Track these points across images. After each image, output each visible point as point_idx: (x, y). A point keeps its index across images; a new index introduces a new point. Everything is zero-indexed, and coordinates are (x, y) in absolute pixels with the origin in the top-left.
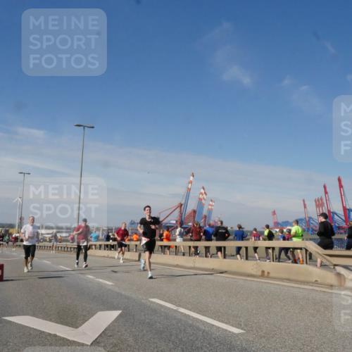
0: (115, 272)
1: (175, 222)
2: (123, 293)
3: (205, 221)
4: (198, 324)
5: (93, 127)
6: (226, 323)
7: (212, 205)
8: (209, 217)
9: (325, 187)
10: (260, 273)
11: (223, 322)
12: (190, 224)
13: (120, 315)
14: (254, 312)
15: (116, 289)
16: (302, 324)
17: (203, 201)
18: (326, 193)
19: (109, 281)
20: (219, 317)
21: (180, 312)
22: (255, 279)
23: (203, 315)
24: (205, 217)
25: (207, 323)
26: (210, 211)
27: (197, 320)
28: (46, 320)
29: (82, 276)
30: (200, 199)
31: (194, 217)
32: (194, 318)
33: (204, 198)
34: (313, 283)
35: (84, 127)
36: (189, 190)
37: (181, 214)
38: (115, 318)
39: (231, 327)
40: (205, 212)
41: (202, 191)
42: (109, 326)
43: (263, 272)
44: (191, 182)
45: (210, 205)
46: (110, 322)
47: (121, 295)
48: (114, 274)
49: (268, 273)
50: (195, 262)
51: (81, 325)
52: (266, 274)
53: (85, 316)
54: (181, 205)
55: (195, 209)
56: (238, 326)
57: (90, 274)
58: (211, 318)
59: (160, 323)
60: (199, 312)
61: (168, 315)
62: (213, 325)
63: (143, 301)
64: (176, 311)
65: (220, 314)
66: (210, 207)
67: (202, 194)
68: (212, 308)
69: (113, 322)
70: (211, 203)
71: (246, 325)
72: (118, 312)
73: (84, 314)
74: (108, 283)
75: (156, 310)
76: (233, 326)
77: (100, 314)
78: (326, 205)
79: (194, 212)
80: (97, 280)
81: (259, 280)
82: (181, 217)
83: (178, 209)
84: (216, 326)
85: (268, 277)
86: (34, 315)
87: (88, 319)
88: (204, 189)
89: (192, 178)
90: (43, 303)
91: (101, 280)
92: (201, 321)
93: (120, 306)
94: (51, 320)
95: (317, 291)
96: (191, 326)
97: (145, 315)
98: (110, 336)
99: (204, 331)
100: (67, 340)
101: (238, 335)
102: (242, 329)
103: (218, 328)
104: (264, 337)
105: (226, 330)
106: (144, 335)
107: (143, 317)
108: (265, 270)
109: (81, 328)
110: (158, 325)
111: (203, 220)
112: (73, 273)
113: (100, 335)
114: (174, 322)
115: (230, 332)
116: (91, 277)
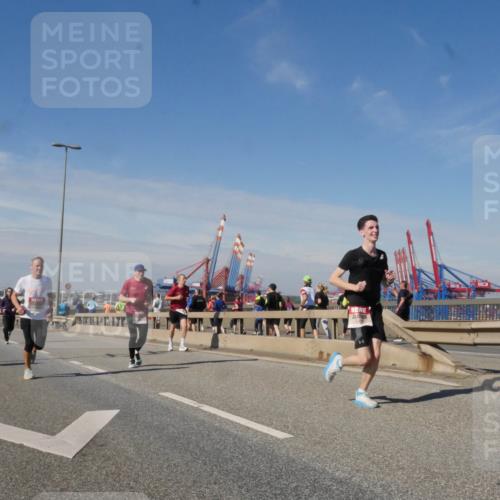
0: (112, 356)
1: (198, 285)
2: (122, 385)
3: (242, 283)
4: (227, 427)
5: (79, 148)
6: (268, 425)
7: (251, 261)
8: (248, 278)
9: (408, 235)
10: (317, 355)
11: (263, 423)
12: (221, 288)
13: (117, 416)
14: (307, 409)
15: (113, 380)
16: (373, 424)
17: (239, 255)
18: (410, 242)
19: (102, 368)
20: (258, 416)
21: (203, 411)
22: (310, 364)
23: (235, 414)
24: (242, 277)
25: (239, 424)
26: (249, 269)
27: (227, 421)
28: (9, 423)
29: (64, 363)
30: (235, 252)
31: (226, 278)
32: (223, 419)
33: (240, 251)
34: (390, 367)
35: (67, 147)
36: (219, 239)
37: (208, 273)
38: (110, 419)
39: (270, 429)
40: (241, 271)
41: (238, 241)
42: (101, 431)
43: (321, 353)
44: (221, 228)
45: (248, 260)
46: (101, 428)
47: (121, 388)
48: (111, 359)
51: (60, 431)
52: (325, 356)
53: (66, 418)
54: (208, 261)
55: (228, 266)
56: (284, 428)
57: (77, 358)
58: (247, 418)
59: (173, 426)
60: (231, 410)
61: (184, 414)
62: (248, 428)
63: (150, 396)
64: (197, 409)
65: (259, 413)
66: (249, 263)
67: (237, 245)
68: (248, 405)
69: (106, 426)
70: (250, 258)
71: (295, 427)
72: (115, 412)
73: (65, 414)
74: (100, 370)
75: (169, 409)
76: (276, 429)
77: (87, 414)
78: (409, 259)
79: (227, 270)
80: (87, 367)
81: (315, 364)
82: (208, 278)
83: (204, 267)
84: (252, 429)
87: (71, 423)
88: (240, 237)
89: (222, 223)
91: (90, 367)
92: (232, 422)
93: (117, 403)
94: (15, 425)
95: (396, 378)
96: (217, 430)
97: (152, 416)
98: (102, 446)
99: (236, 436)
100: (41, 452)
101: (282, 441)
102: (290, 433)
103: (257, 431)
104: (319, 443)
105: (266, 435)
106: (151, 444)
107: (150, 419)
108: (323, 350)
109: (58, 436)
110: (171, 429)
111: (238, 282)
112: (51, 357)
113: (88, 444)
114: (194, 424)
115: (272, 437)
116: (76, 363)
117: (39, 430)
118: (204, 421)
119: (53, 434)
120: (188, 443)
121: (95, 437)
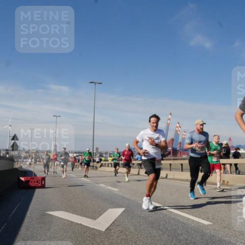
0: (120, 182)
2: (125, 196)
3: (180, 146)
4: (178, 218)
5: (101, 83)
6: (198, 217)
7: (185, 135)
8: (183, 144)
10: (222, 182)
11: (196, 216)
12: (170, 148)
13: (124, 211)
14: (218, 209)
15: (121, 194)
17: (179, 132)
19: (115, 188)
20: (194, 213)
24: (180, 143)
25: (184, 217)
26: (184, 139)
27: (178, 215)
28: (74, 214)
29: (97, 185)
30: (177, 131)
31: (173, 144)
32: (176, 214)
33: (179, 130)
35: (95, 83)
36: (168, 124)
38: (120, 213)
39: (202, 220)
40: (180, 140)
41: (178, 125)
42: (117, 218)
43: (224, 181)
44: (169, 119)
45: (183, 135)
46: (118, 215)
47: (124, 198)
48: (119, 184)
49: (228, 182)
50: (174, 175)
51: (98, 218)
52: (226, 182)
53: (100, 212)
55: (173, 138)
56: (207, 219)
57: (102, 183)
58: (188, 214)
62: (189, 219)
63: (139, 202)
66: (183, 136)
67: (177, 127)
69: (119, 216)
70: (184, 133)
71: (213, 219)
72: (123, 209)
73: (100, 210)
74: (114, 189)
77: (110, 209)
79: (173, 140)
80: (108, 187)
84: (191, 219)
85: (227, 185)
86: (66, 210)
87: (103, 213)
88: (179, 123)
89: (170, 116)
90: (72, 203)
91: (110, 188)
92: (181, 216)
93: (123, 205)
94: (77, 214)
96: (173, 219)
97: (140, 212)
98: (118, 225)
99: (183, 223)
100: (89, 228)
101: (207, 226)
102: (210, 222)
103: (193, 220)
104: (227, 227)
105: (199, 222)
106: (141, 225)
107: (140, 213)
108: (225, 179)
109: (97, 220)
110: (151, 218)
111: (179, 146)
112: (91, 182)
113: (111, 224)
114: (162, 216)
115: (202, 223)
116: (102, 185)
117: (88, 217)
118: (166, 214)
119: (95, 219)
120: (159, 225)
121: (114, 221)
